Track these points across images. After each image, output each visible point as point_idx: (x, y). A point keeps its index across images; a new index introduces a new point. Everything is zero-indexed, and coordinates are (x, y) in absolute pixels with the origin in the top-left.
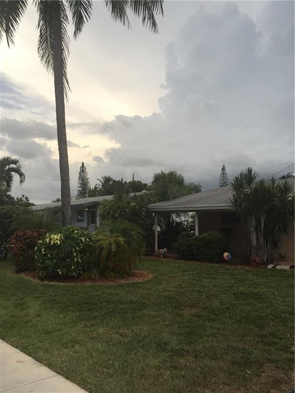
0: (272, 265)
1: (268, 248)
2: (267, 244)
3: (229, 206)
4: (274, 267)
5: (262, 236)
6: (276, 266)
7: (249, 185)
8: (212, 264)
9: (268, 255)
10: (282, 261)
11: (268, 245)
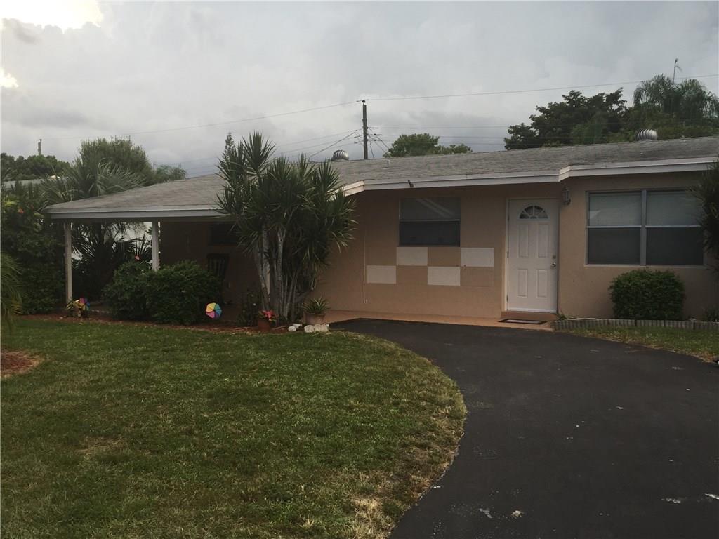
0: (298, 325)
1: (291, 293)
2: (289, 284)
3: (217, 210)
4: (301, 329)
5: (280, 269)
6: (304, 325)
7: (256, 169)
8: (182, 328)
9: (290, 307)
10: (316, 316)
11: (291, 288)
